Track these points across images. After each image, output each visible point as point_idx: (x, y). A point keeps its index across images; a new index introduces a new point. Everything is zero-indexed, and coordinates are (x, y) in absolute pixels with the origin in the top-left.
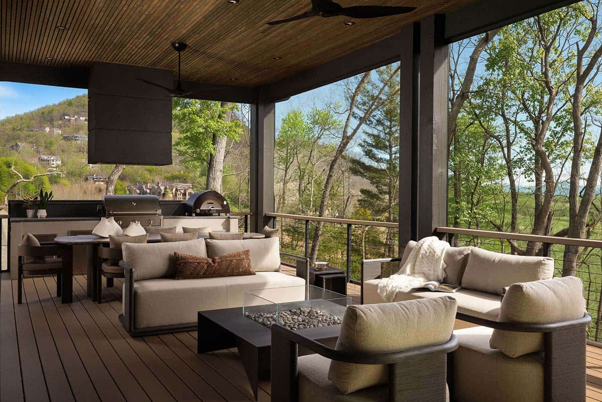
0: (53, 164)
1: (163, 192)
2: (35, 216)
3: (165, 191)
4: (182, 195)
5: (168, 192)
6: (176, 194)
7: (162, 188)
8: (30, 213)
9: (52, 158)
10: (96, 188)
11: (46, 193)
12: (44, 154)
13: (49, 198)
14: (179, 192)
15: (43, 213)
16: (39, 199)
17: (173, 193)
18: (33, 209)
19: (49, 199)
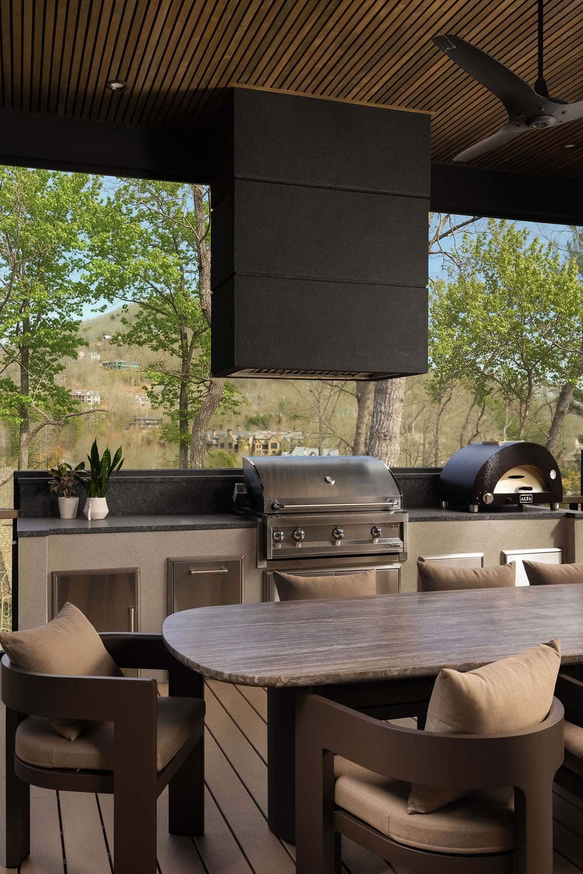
0: (89, 401)
1: (235, 443)
2: (81, 514)
3: (238, 443)
4: (261, 447)
5: (242, 443)
6: (254, 445)
7: (235, 437)
8: (68, 505)
9: (88, 393)
10: (143, 439)
11: (107, 453)
12: (77, 388)
13: (114, 465)
14: (258, 444)
15: (99, 507)
16: (88, 467)
17: (249, 445)
18: (73, 495)
19: (115, 469)
